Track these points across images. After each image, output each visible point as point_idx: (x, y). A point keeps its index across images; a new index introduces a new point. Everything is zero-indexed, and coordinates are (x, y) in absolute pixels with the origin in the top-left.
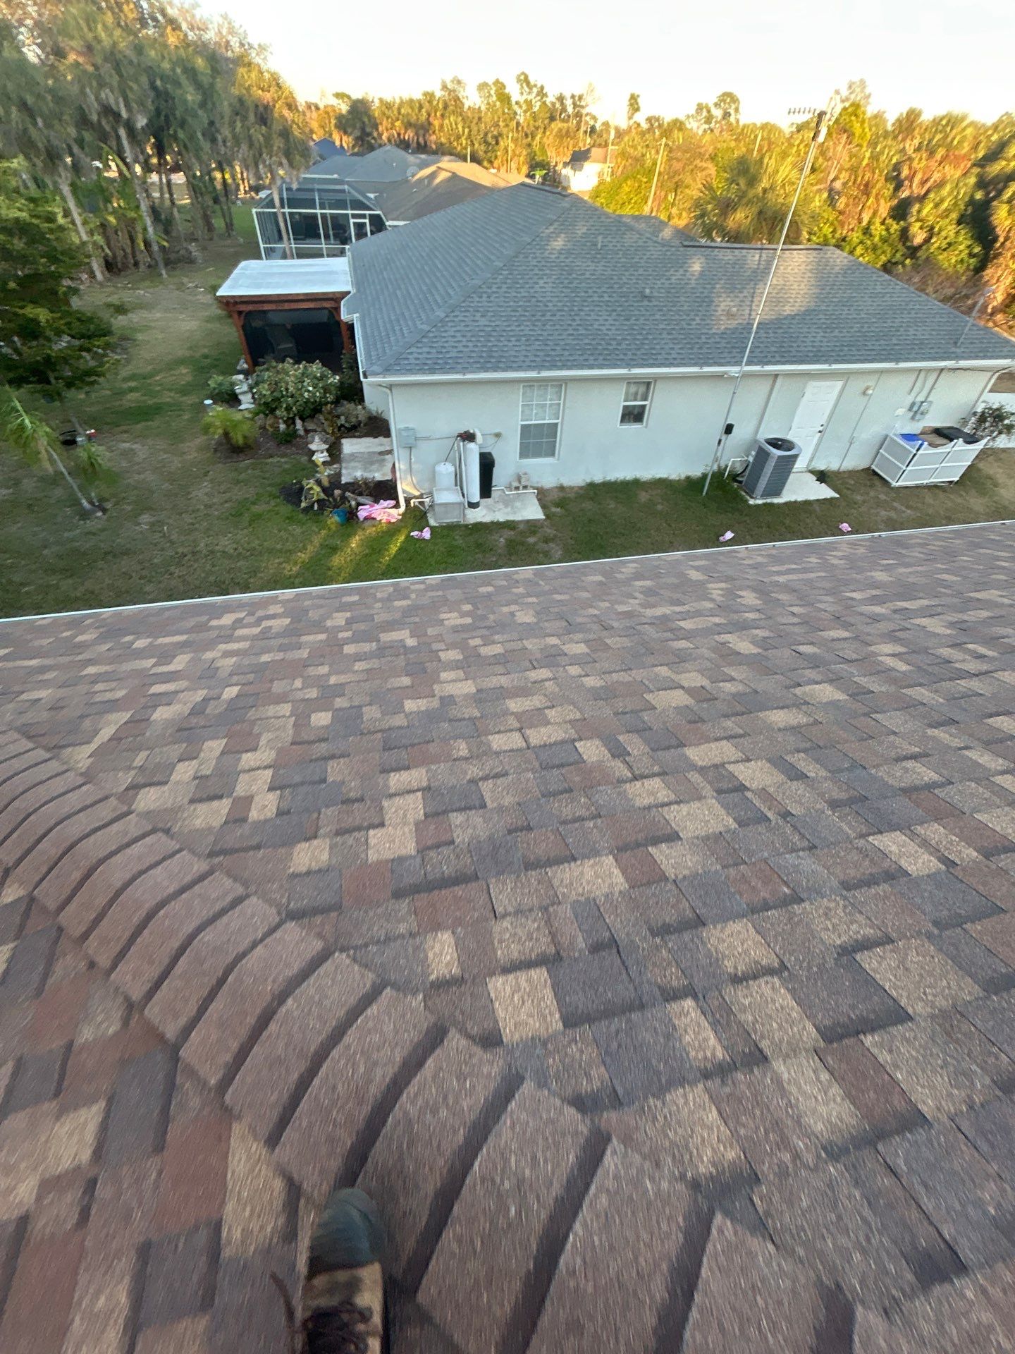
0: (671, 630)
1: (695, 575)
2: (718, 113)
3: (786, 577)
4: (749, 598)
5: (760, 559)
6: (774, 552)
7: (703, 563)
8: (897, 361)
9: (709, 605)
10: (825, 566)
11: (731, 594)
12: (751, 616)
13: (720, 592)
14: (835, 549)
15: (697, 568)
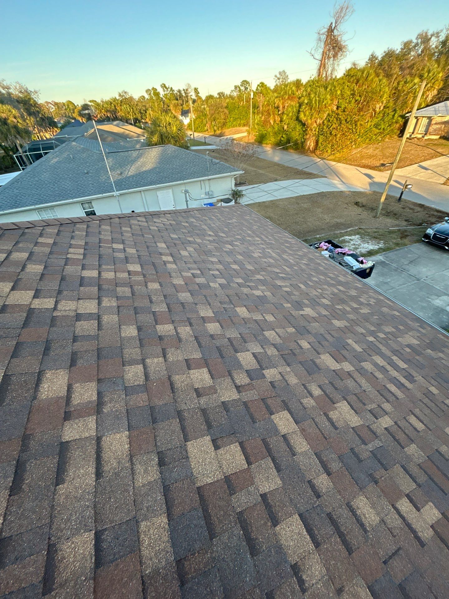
2: (243, 88)
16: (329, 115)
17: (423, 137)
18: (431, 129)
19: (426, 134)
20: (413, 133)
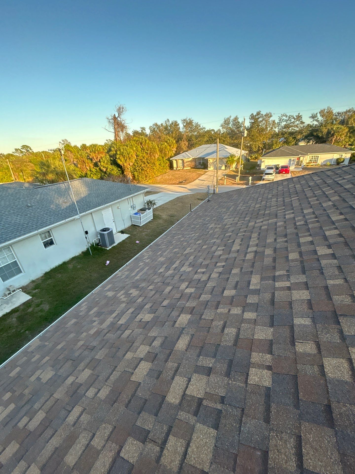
0: (119, 329)
1: (110, 294)
3: (138, 276)
4: (134, 292)
5: (127, 273)
6: (128, 267)
7: (109, 286)
8: (121, 198)
9: (123, 305)
10: (146, 264)
11: (127, 294)
12: (140, 300)
13: (123, 296)
14: (144, 256)
15: (109, 290)
16: (135, 160)
17: (183, 169)
18: (185, 165)
19: (184, 167)
20: (177, 167)
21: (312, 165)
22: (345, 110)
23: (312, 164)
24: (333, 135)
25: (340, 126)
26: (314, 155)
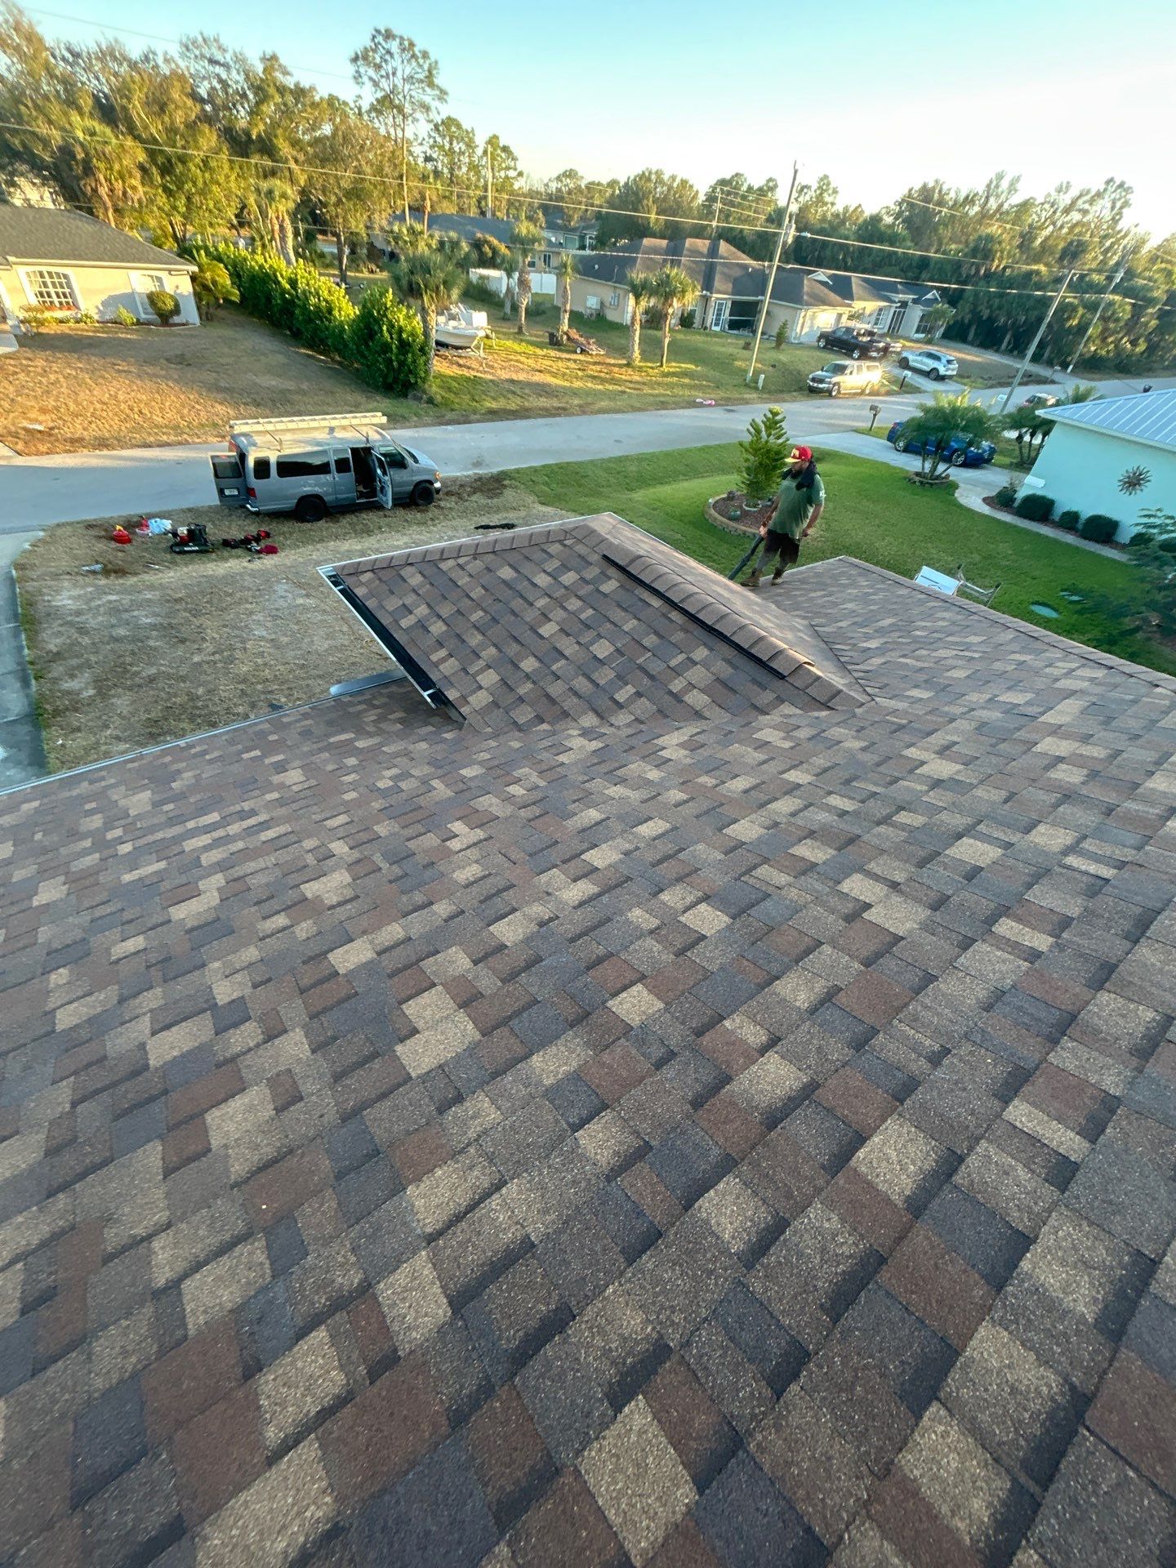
21: (61, 322)
22: (94, 48)
23: (59, 314)
24: (89, 170)
25: (99, 127)
26: (44, 269)
